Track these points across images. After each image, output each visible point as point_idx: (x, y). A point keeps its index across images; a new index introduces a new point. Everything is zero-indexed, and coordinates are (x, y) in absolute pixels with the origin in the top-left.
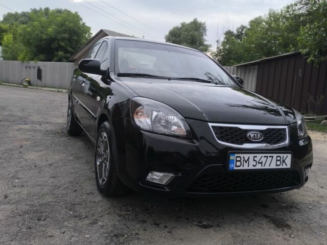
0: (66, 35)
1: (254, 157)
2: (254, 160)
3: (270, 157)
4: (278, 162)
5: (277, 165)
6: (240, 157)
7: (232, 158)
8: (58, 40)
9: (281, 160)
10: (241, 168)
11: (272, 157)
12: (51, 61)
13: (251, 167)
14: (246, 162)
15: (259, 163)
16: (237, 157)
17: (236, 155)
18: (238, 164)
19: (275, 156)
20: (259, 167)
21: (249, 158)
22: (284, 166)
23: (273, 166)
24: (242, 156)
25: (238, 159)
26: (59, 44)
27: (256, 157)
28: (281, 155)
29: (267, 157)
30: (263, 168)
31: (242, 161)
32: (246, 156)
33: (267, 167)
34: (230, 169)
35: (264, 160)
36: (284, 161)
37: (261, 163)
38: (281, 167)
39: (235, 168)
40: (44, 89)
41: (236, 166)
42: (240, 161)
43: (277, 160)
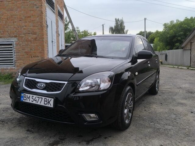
0: (182, 33)
1: (32, 96)
2: (32, 98)
3: (41, 98)
4: (45, 102)
5: (45, 104)
6: (25, 95)
7: (22, 95)
8: (177, 36)
9: (48, 101)
10: (26, 101)
11: (42, 98)
12: (172, 49)
13: (31, 102)
14: (28, 98)
15: (35, 100)
16: (24, 95)
17: (24, 94)
18: (25, 98)
19: (44, 98)
20: (34, 102)
21: (30, 97)
22: (49, 106)
23: (42, 104)
24: (26, 94)
25: (25, 96)
26: (177, 39)
27: (33, 96)
28: (48, 98)
29: (39, 98)
30: (37, 103)
31: (27, 97)
32: (29, 95)
33: (39, 103)
34: (21, 101)
35: (37, 99)
36: (49, 102)
37: (36, 100)
38: (47, 105)
39: (24, 101)
40: (167, 66)
41: (24, 100)
42: (26, 97)
43: (45, 101)
